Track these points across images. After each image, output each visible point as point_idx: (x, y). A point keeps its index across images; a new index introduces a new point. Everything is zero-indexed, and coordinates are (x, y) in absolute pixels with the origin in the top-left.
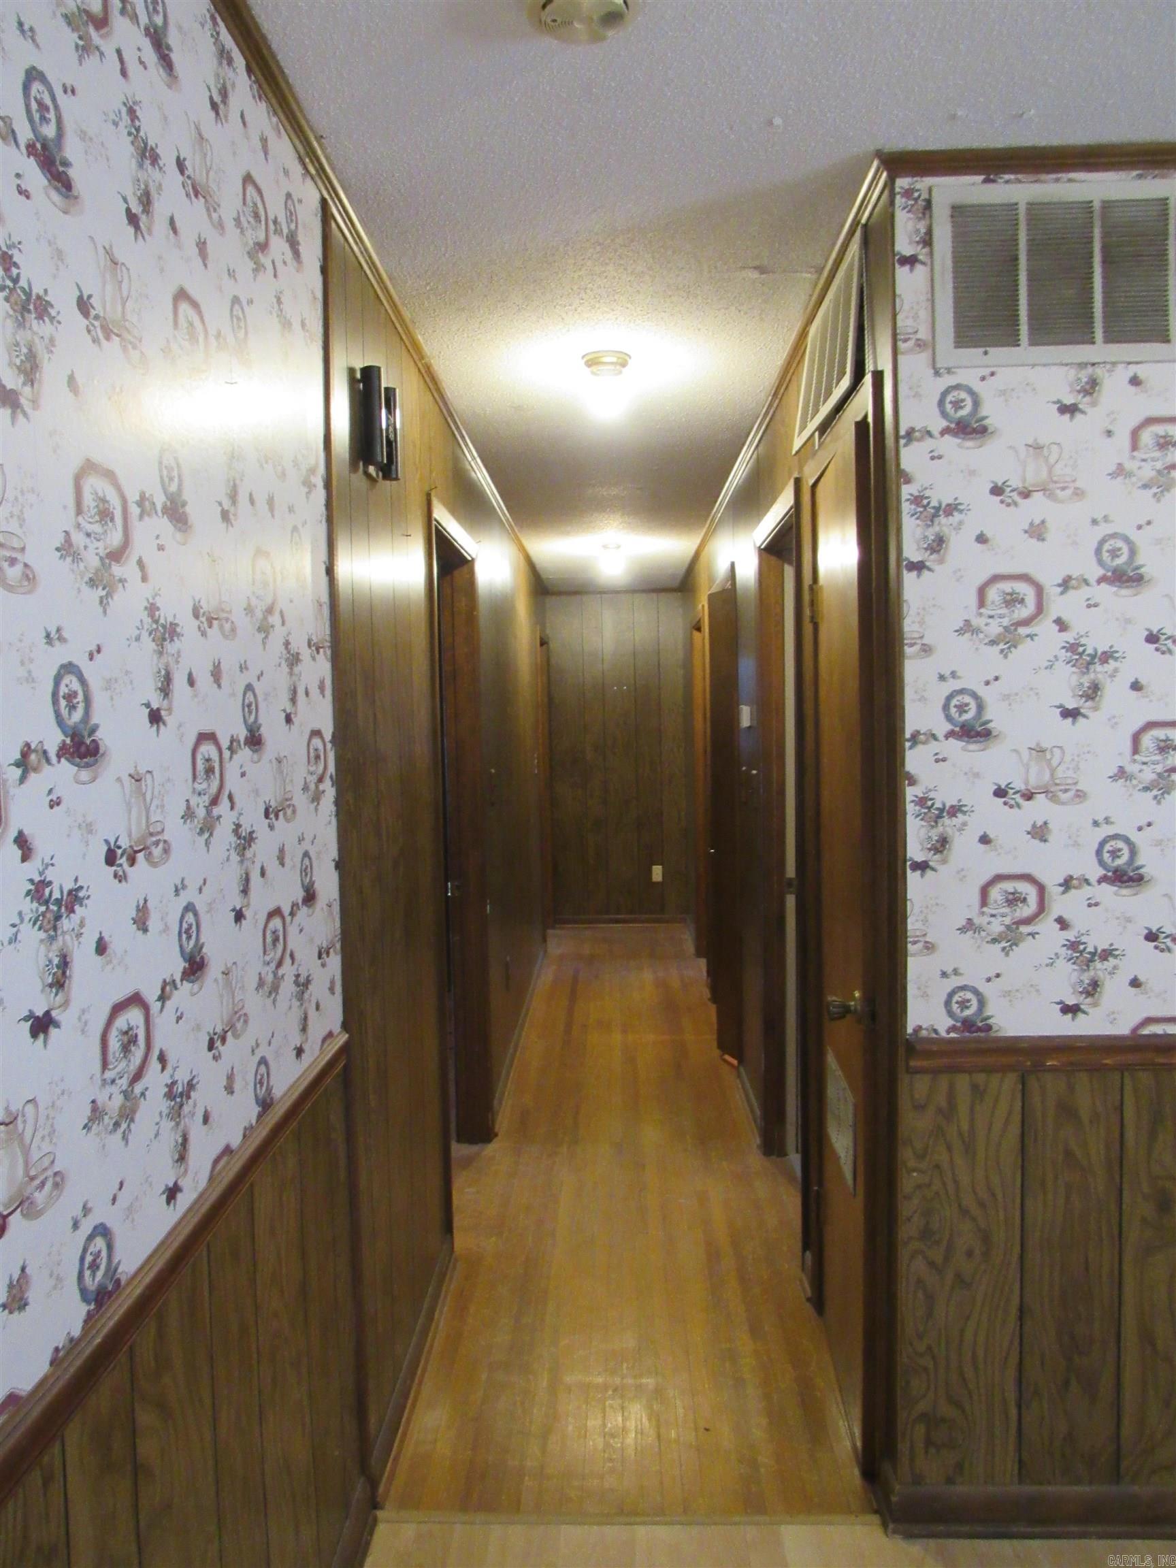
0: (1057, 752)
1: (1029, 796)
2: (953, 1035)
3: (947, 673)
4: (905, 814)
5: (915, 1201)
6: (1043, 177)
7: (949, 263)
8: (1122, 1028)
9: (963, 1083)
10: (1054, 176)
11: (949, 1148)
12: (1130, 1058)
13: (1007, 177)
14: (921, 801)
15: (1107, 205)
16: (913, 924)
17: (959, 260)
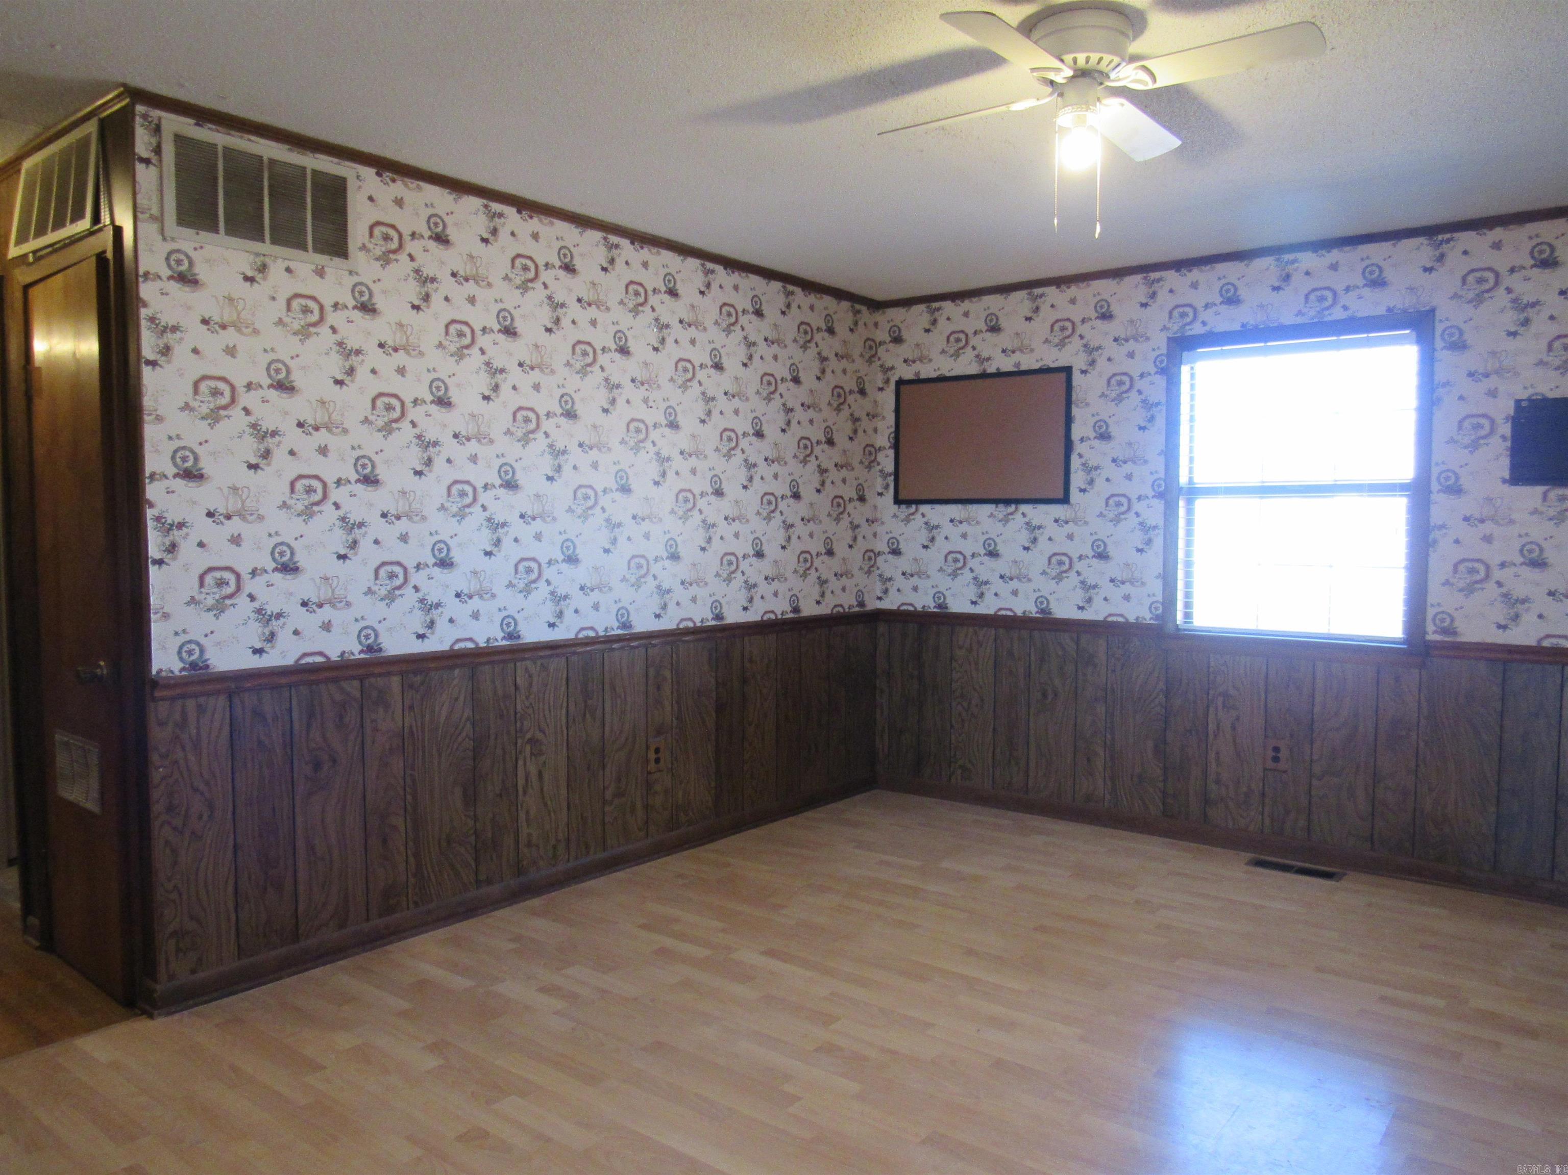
0: (245, 490)
1: (228, 517)
2: (184, 673)
3: (174, 436)
4: (146, 526)
5: (162, 787)
6: (233, 132)
7: (173, 169)
8: (289, 661)
9: (191, 704)
10: (239, 134)
11: (183, 748)
12: (294, 678)
13: (210, 126)
14: (158, 519)
15: (272, 162)
16: (154, 600)
17: (180, 168)
